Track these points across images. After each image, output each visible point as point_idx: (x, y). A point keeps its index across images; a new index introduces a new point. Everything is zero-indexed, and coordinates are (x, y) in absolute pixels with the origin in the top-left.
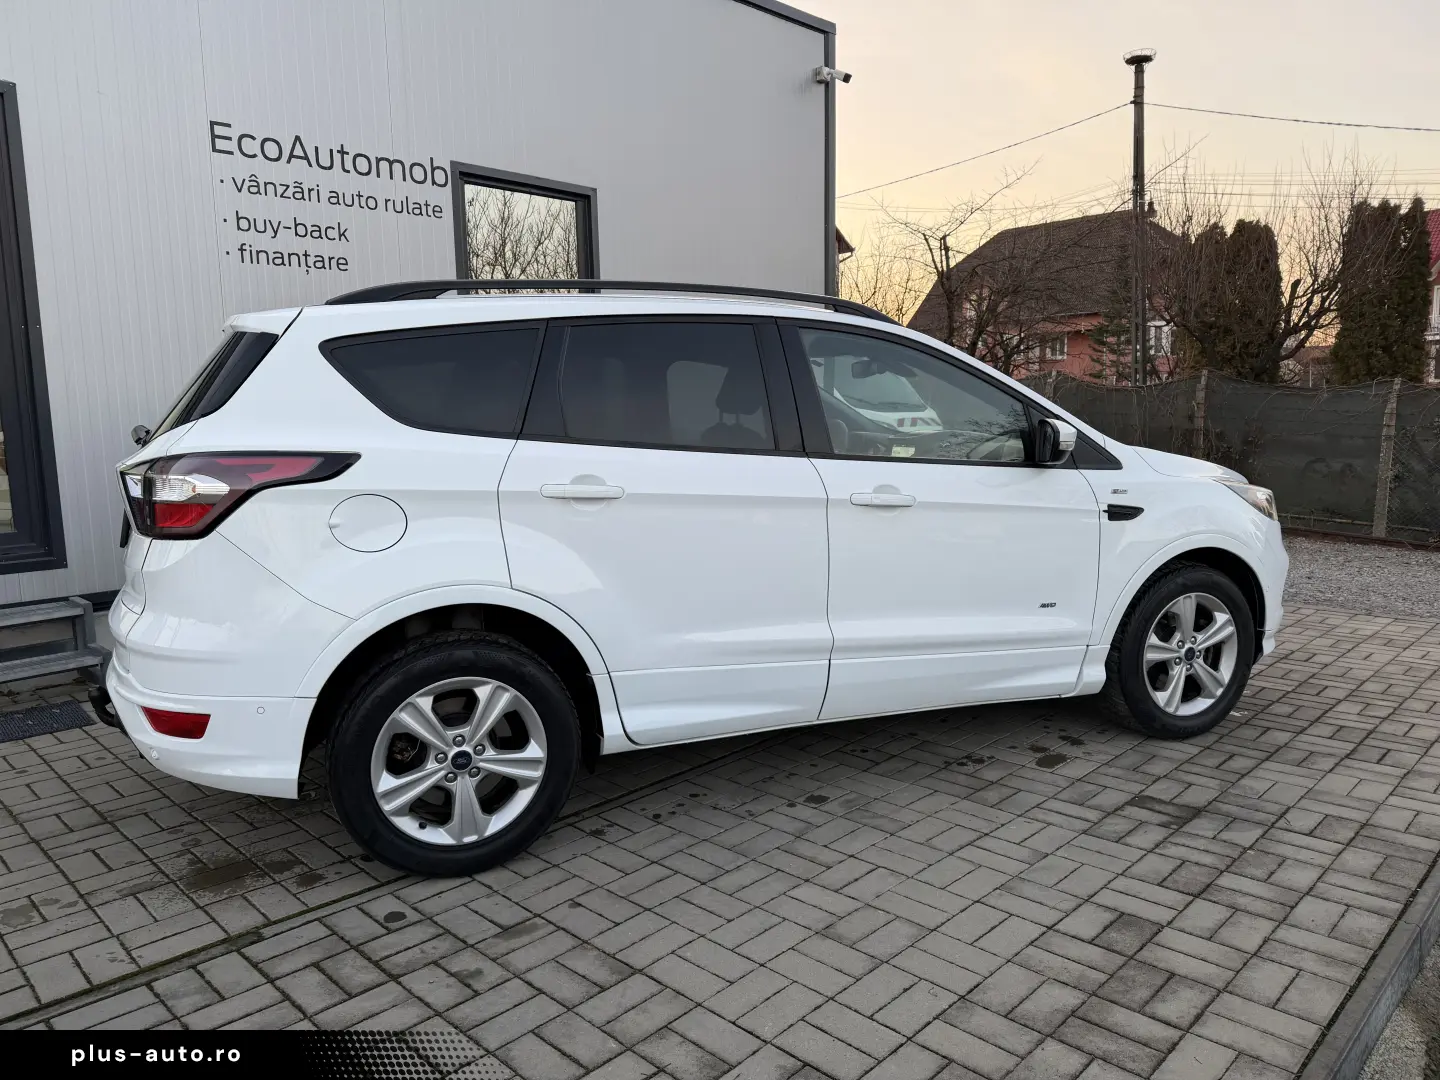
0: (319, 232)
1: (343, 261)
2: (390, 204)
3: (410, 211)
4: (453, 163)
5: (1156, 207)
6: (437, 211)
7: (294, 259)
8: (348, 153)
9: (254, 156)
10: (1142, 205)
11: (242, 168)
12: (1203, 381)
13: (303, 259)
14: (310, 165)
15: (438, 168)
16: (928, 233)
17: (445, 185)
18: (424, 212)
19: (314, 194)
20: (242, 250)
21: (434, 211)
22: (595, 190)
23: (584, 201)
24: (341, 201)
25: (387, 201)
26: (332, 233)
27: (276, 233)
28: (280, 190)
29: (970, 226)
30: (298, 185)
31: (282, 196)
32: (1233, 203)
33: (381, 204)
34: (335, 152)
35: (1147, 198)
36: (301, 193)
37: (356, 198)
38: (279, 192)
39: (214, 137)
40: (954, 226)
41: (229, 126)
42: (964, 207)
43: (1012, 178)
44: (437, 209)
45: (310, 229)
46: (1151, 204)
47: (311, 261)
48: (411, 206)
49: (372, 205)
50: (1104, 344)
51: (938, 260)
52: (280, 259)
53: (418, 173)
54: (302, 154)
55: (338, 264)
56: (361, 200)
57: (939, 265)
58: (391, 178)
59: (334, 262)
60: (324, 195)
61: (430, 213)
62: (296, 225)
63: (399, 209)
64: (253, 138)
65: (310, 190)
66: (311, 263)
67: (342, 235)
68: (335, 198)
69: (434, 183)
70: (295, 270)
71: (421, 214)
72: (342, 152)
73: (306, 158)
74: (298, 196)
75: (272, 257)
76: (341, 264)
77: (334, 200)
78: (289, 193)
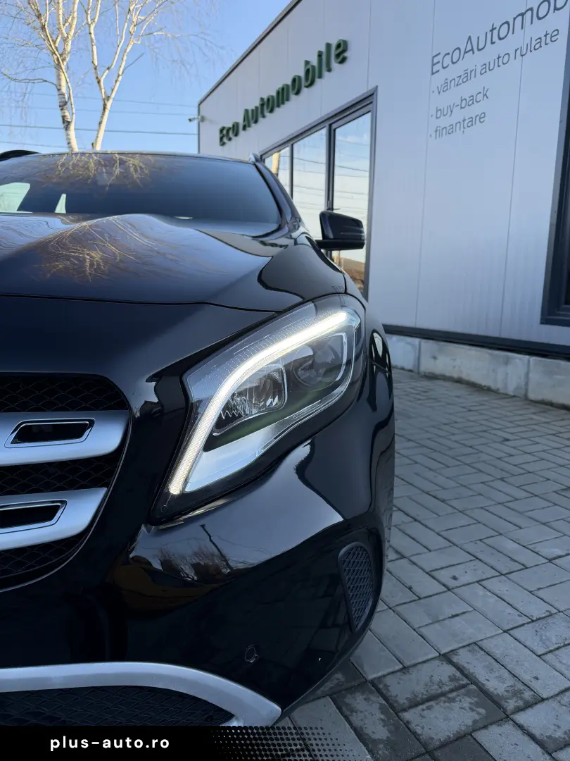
0: (473, 100)
1: (483, 115)
2: (518, 52)
3: (533, 48)
6: (555, 34)
7: (458, 124)
9: (448, 66)
11: (439, 79)
13: (462, 123)
14: (473, 53)
18: (543, 43)
20: (436, 132)
24: (487, 70)
25: (516, 51)
27: (452, 111)
28: (457, 80)
30: (466, 72)
31: (457, 85)
33: (512, 56)
34: (488, 32)
36: (467, 76)
39: (433, 65)
41: (439, 54)
45: (468, 100)
47: (466, 122)
48: (534, 43)
52: (451, 130)
53: (544, 8)
54: (471, 47)
55: (480, 118)
56: (500, 60)
58: (522, 28)
59: (478, 118)
61: (548, 40)
62: (462, 101)
63: (524, 51)
64: (448, 54)
65: (471, 72)
66: (466, 126)
67: (485, 95)
69: (555, 10)
70: (457, 133)
71: (541, 46)
72: (493, 30)
73: (472, 50)
74: (465, 80)
75: (448, 128)
76: (482, 117)
77: (484, 71)
78: (461, 82)
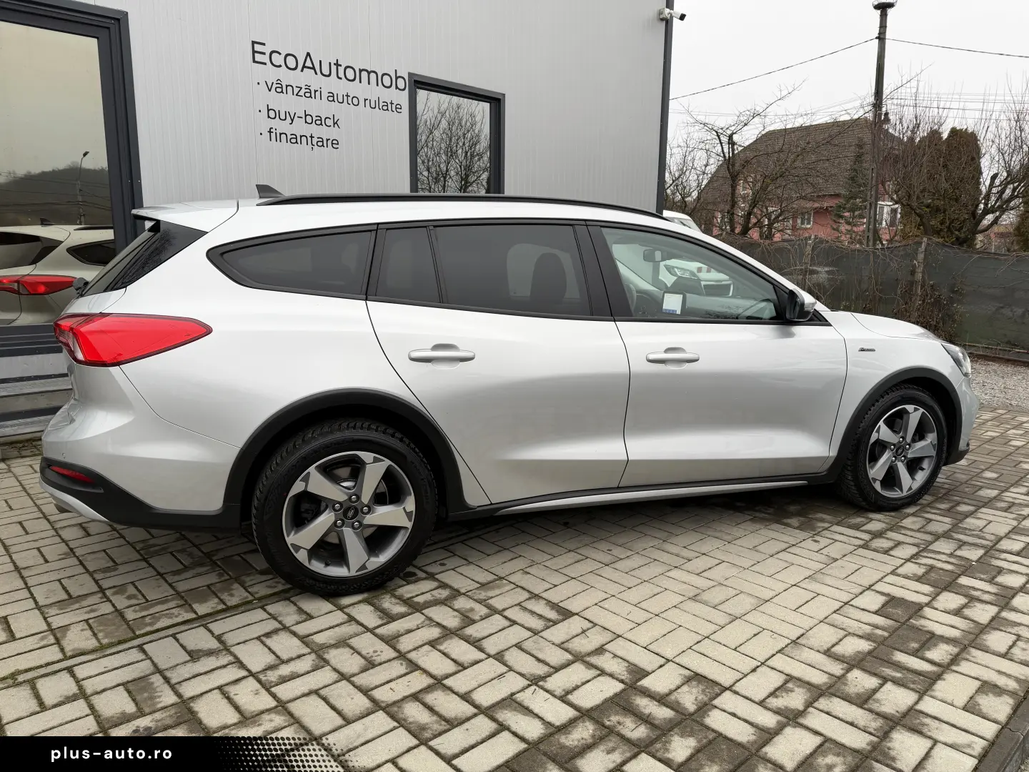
0: (320, 121)
2: (368, 102)
3: (381, 107)
4: (410, 74)
5: (891, 117)
6: (398, 108)
7: (304, 139)
8: (341, 65)
9: (280, 66)
10: (880, 114)
11: (271, 74)
12: (923, 246)
13: (309, 139)
14: (316, 74)
15: (400, 77)
16: (720, 131)
17: (404, 90)
18: (390, 109)
19: (318, 93)
20: (270, 132)
21: (396, 108)
22: (504, 95)
23: (496, 102)
24: (335, 99)
25: (365, 100)
26: (330, 122)
27: (292, 120)
28: (296, 90)
29: (752, 127)
30: (308, 87)
31: (297, 95)
32: (951, 115)
33: (362, 102)
34: (332, 64)
35: (884, 109)
36: (310, 93)
37: (345, 98)
38: (295, 93)
39: (254, 52)
40: (740, 127)
41: (264, 44)
42: (748, 113)
43: (784, 93)
44: (398, 106)
45: (314, 119)
46: (887, 114)
47: (315, 140)
48: (381, 104)
49: (356, 102)
50: (841, 217)
51: (726, 150)
52: (295, 139)
53: (387, 81)
54: (311, 66)
55: (332, 144)
56: (350, 99)
57: (727, 155)
58: (369, 83)
59: (330, 142)
60: (325, 95)
61: (394, 109)
62: (306, 116)
63: (373, 105)
64: (279, 54)
65: (315, 91)
66: (314, 143)
67: (335, 123)
68: (332, 97)
69: (397, 88)
70: (304, 147)
71: (387, 109)
72: (337, 65)
73: (313, 68)
74: (308, 95)
75: (289, 137)
76: (335, 143)
77: (331, 99)
78: (302, 93)
